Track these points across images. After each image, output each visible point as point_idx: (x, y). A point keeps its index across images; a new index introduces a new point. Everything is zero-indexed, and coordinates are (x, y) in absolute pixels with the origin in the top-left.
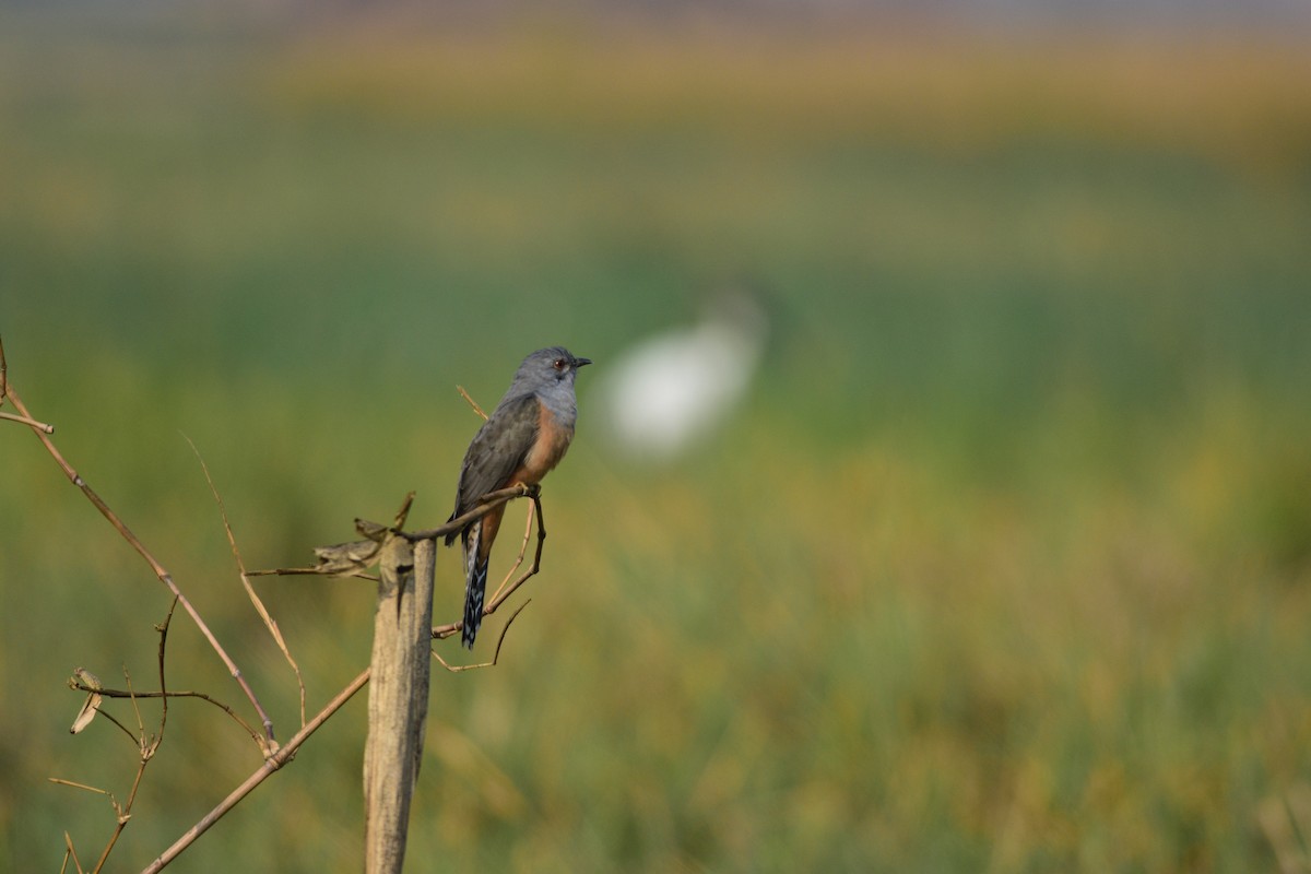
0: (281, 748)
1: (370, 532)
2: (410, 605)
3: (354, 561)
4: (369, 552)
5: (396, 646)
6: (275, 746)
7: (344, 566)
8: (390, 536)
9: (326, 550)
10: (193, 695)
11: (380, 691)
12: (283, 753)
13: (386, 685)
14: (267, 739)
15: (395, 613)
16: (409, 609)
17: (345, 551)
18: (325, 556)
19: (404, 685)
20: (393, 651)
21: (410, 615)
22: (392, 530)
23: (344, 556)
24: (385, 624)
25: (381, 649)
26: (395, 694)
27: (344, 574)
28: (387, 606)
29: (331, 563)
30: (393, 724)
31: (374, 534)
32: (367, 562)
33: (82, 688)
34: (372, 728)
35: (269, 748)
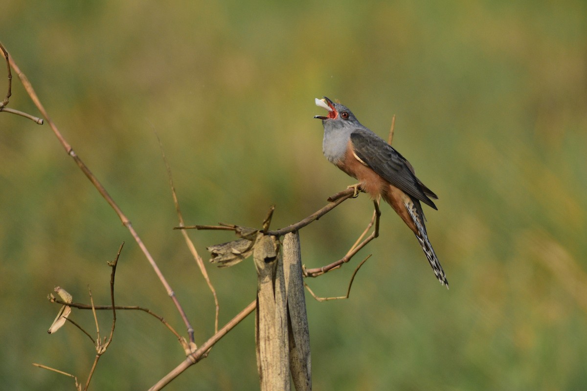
0: (198, 347)
1: (245, 234)
2: (281, 284)
3: (235, 254)
4: (246, 247)
5: (274, 314)
6: (194, 347)
7: (229, 258)
8: (260, 235)
9: (216, 248)
10: (138, 309)
11: (267, 347)
12: (199, 352)
13: (271, 342)
14: (189, 342)
15: (271, 292)
16: (281, 288)
17: (230, 248)
18: (215, 252)
19: (284, 342)
20: (273, 318)
21: (282, 292)
22: (261, 232)
23: (228, 251)
24: (265, 299)
25: (264, 317)
26: (278, 350)
27: (229, 264)
28: (266, 287)
29: (220, 257)
30: (279, 372)
31: (248, 236)
32: (245, 254)
33: (58, 302)
34: (265, 374)
35: (190, 347)
